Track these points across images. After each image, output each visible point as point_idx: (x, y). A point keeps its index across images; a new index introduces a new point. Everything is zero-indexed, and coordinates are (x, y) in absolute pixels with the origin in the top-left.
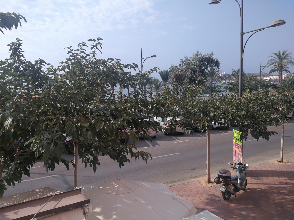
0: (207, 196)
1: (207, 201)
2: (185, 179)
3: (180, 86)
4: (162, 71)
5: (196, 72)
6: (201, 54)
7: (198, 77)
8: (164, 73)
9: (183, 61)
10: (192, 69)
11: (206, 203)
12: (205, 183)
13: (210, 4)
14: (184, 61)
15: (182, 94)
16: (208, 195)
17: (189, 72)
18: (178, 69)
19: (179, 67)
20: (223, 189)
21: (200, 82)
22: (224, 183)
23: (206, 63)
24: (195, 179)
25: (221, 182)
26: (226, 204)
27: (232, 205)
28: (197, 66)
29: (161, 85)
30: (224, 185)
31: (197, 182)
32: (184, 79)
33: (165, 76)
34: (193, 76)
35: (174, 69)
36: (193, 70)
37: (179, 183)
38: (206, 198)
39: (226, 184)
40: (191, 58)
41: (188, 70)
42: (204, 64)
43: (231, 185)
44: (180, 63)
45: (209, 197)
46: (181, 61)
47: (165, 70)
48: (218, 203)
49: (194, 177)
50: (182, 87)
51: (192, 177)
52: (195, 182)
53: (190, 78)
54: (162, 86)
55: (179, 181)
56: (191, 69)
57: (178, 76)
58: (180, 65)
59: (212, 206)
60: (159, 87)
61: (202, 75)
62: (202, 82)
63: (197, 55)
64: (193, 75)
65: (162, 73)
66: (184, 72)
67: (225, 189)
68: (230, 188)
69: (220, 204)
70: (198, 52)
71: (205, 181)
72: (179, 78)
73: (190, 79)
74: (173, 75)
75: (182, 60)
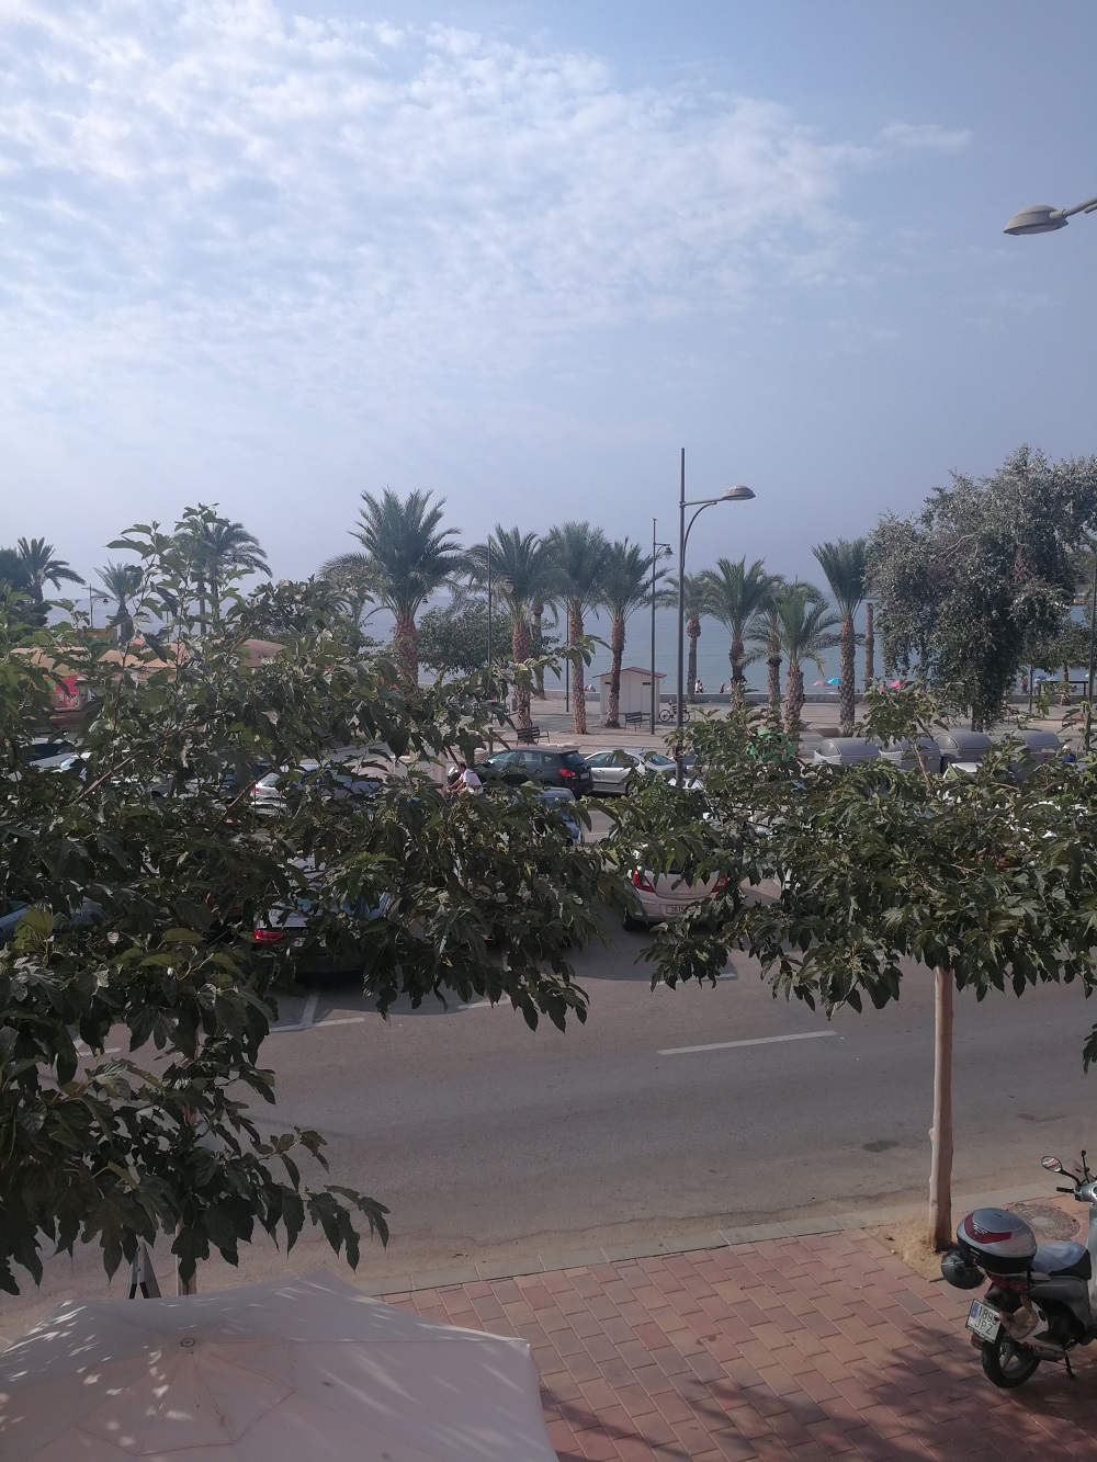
0: (900, 1341)
1: (893, 1371)
2: (813, 1203)
3: (920, 631)
4: (835, 544)
5: (1012, 556)
6: (1041, 461)
7: (1024, 582)
8: (847, 556)
9: (944, 499)
10: (990, 543)
11: (885, 1384)
12: (918, 1247)
13: (1013, 231)
14: (950, 497)
15: (930, 671)
16: (917, 1331)
17: (973, 558)
18: (914, 538)
19: (920, 528)
20: (986, 1324)
21: (1032, 610)
22: (994, 1290)
23: (1068, 508)
24: (869, 1216)
25: (976, 1281)
26: (1003, 1409)
27: (1037, 1422)
28: (1017, 526)
29: (819, 621)
30: (993, 1300)
31: (876, 1231)
32: (947, 590)
33: (847, 572)
34: (992, 580)
35: (892, 537)
36: (994, 544)
37: (770, 1230)
38: (895, 1352)
39: (1003, 1301)
40: (987, 481)
41: (966, 548)
42: (1058, 517)
43: (1031, 1310)
44: (931, 506)
45: (916, 1350)
46: (935, 495)
47: (851, 539)
48: (952, 1400)
49: (869, 1197)
50: (930, 633)
51: (856, 1199)
52: (864, 1235)
53: (974, 587)
54: (822, 627)
55: (773, 1214)
56: (982, 543)
57: (911, 576)
58: (927, 519)
59: (913, 1412)
60: (808, 628)
61: (1042, 575)
62: (1042, 614)
63: (1020, 469)
64: (992, 571)
65: (836, 554)
66: (944, 556)
67: (996, 1329)
68: (1023, 1327)
69: (966, 1407)
70: (1025, 451)
71: (920, 1237)
72: (918, 587)
73: (979, 596)
74: (886, 573)
75: (941, 491)
